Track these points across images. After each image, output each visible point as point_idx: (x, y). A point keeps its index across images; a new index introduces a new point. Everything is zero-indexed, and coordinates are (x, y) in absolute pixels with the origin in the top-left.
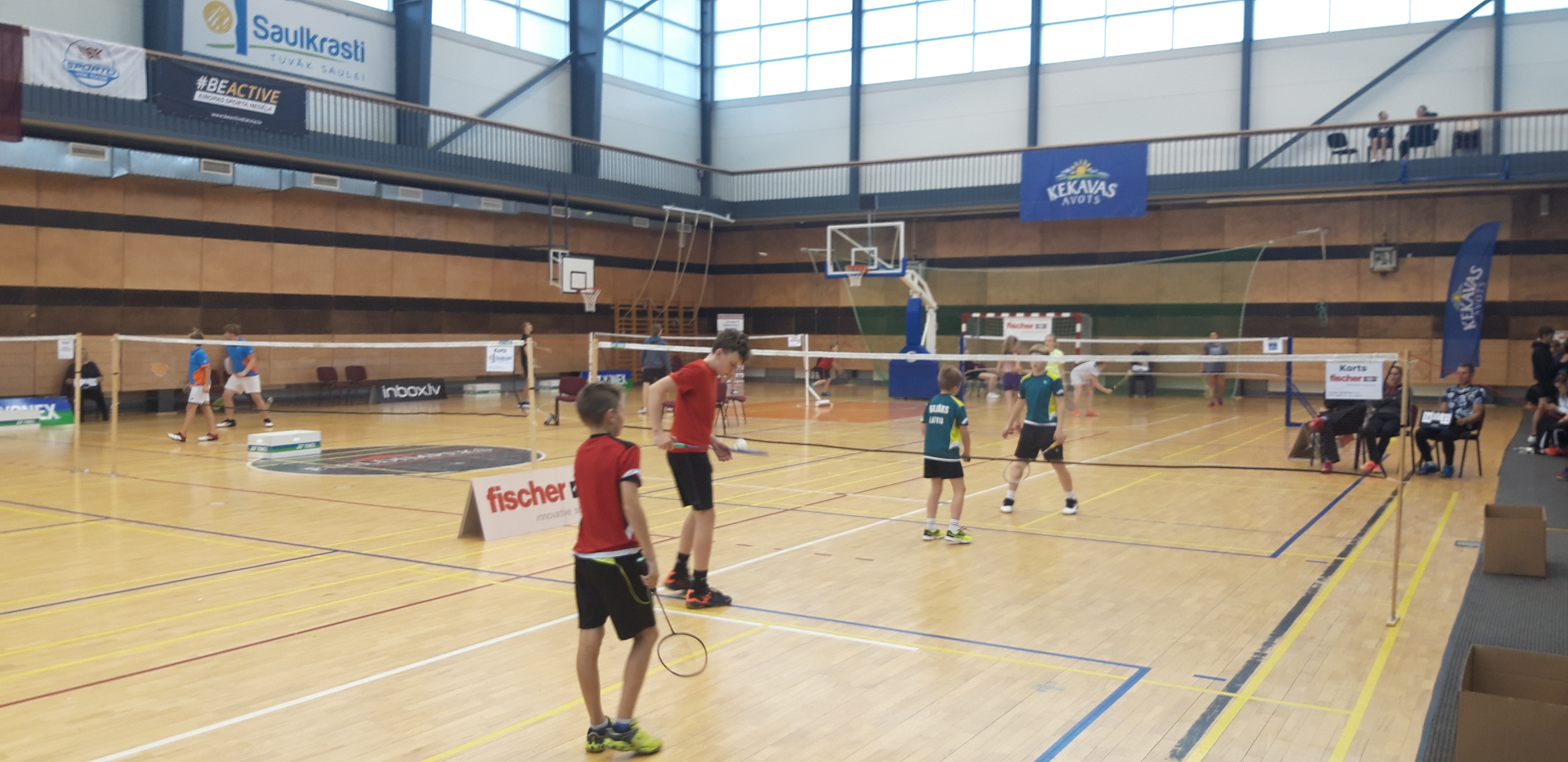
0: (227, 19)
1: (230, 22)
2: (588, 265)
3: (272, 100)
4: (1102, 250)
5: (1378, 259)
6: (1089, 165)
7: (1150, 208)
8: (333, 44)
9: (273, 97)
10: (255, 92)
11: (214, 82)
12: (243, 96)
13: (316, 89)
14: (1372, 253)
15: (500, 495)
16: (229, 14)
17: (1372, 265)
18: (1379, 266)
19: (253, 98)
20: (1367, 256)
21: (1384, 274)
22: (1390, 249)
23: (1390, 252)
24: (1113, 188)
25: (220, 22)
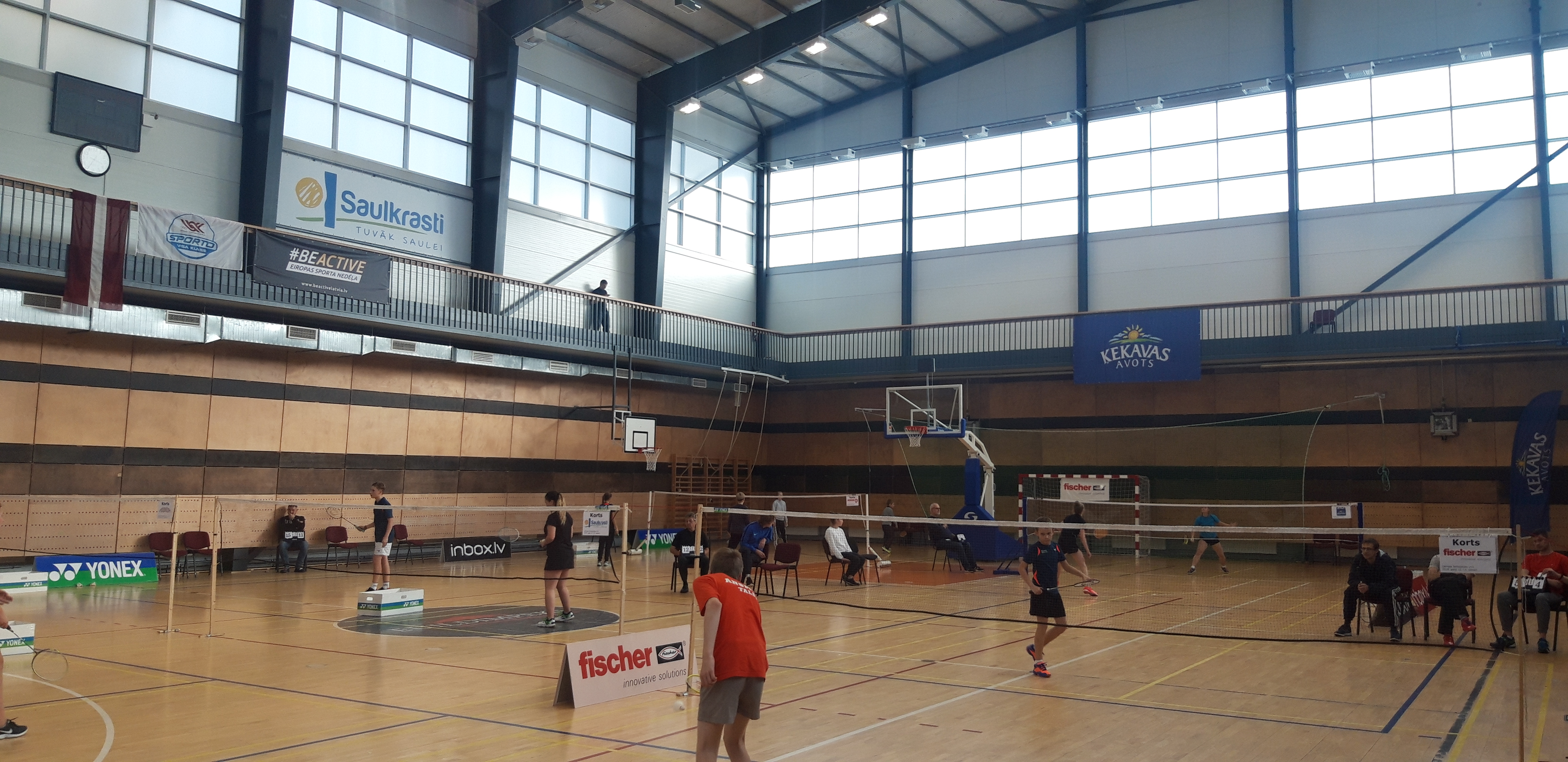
0: (318, 194)
1: (321, 197)
2: (649, 425)
3: (358, 271)
4: (1158, 412)
5: (1438, 424)
6: (1141, 330)
7: (1204, 372)
8: (415, 217)
9: (360, 266)
10: (343, 262)
11: (305, 253)
12: (332, 266)
13: (398, 259)
14: (1432, 417)
15: (591, 660)
16: (320, 190)
17: (1432, 431)
18: (1439, 431)
19: (341, 269)
20: (1427, 421)
21: (1445, 438)
22: (1450, 413)
23: (1451, 417)
24: (1166, 352)
25: (311, 197)
